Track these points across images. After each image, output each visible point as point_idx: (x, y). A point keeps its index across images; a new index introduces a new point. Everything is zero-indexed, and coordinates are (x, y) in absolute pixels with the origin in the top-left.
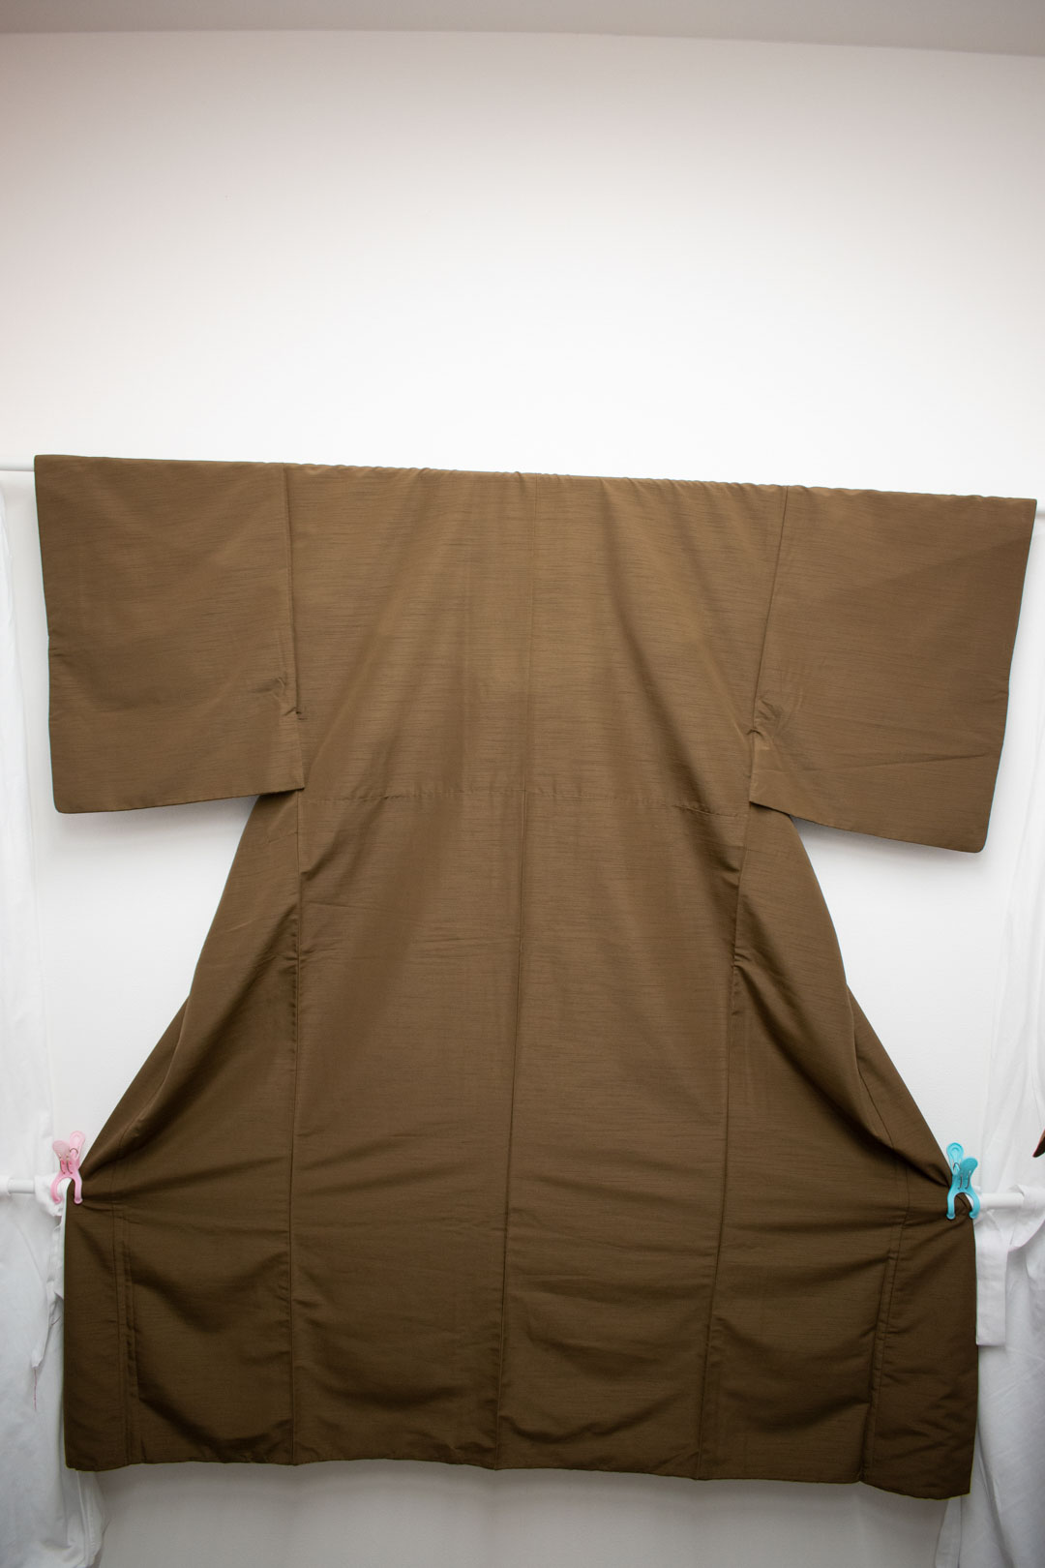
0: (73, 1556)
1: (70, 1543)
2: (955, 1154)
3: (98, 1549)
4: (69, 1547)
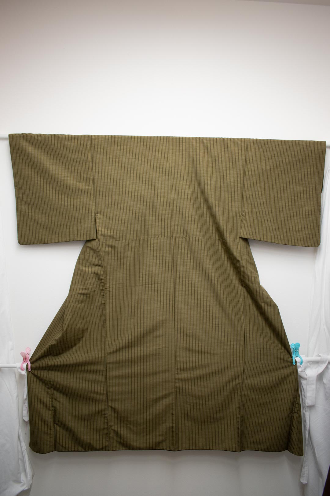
1: (22, 481)
3: (31, 483)
4: (22, 483)
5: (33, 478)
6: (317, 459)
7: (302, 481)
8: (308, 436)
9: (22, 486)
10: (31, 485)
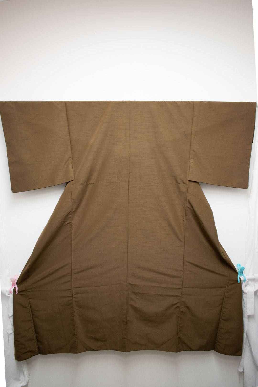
0: (22, 382)
1: (21, 379)
2: (239, 266)
3: (28, 380)
4: (21, 380)
5: (29, 376)
6: (254, 355)
7: (239, 370)
8: (246, 337)
9: (21, 383)
10: (28, 382)
